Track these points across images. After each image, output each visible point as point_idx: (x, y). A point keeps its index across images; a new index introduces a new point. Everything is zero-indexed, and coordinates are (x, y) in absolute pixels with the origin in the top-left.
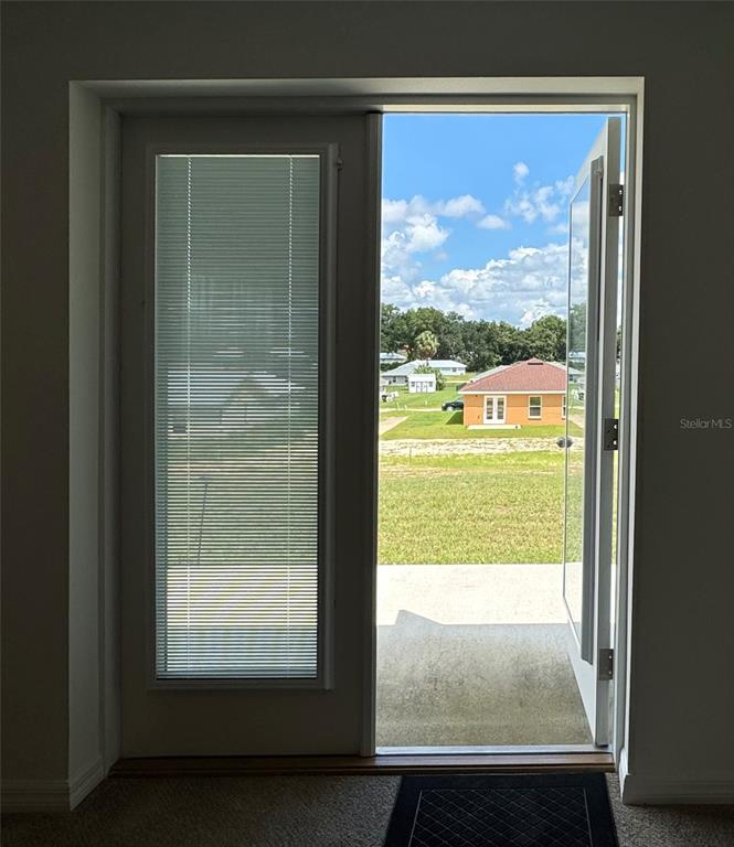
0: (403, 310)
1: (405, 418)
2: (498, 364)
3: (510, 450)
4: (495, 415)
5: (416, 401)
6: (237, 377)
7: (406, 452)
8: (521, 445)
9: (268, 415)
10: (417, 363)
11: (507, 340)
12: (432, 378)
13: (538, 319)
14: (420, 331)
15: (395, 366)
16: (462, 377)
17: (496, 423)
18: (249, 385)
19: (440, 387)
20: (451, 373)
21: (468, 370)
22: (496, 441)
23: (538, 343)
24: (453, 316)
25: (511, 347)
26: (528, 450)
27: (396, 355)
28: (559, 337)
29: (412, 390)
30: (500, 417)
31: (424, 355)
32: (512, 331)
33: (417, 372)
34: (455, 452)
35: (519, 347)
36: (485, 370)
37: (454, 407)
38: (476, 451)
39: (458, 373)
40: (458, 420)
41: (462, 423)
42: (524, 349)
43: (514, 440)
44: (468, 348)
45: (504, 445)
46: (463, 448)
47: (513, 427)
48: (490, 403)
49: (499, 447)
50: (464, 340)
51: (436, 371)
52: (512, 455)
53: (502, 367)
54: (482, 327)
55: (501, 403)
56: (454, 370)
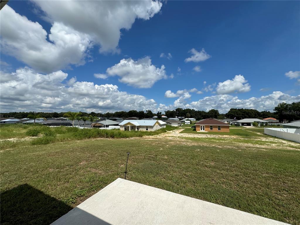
0: (184, 109)
1: (184, 129)
2: (202, 119)
3: (206, 137)
4: (203, 129)
5: (187, 125)
6: (156, 121)
7: (184, 136)
8: (209, 136)
9: (161, 128)
10: (186, 119)
11: (204, 114)
12: (189, 121)
13: (210, 110)
14: (187, 113)
15: (182, 119)
16: (195, 121)
17: (203, 131)
18: (157, 122)
19: (191, 123)
20: (193, 121)
21: (196, 120)
22: (203, 135)
23: (211, 115)
24: (193, 110)
25: (205, 116)
26: (210, 137)
27: (182, 117)
28: (215, 114)
29: (186, 124)
30: (204, 130)
31: (188, 117)
32: (205, 112)
33: (187, 120)
34: (195, 137)
35: (206, 116)
36: (199, 120)
37: (194, 127)
38: (199, 137)
39: (194, 120)
40: (195, 130)
41: (196, 131)
42: (208, 116)
43: (207, 135)
44: (196, 116)
45: (205, 136)
46: (196, 136)
47: (207, 132)
48: (201, 127)
49: (204, 136)
50: (195, 114)
51: (190, 120)
52: (207, 138)
53: (203, 120)
54: (199, 112)
55: (204, 127)
56: (193, 120)
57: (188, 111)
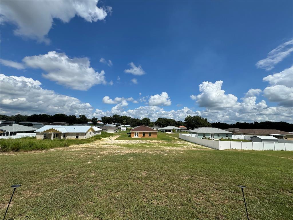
0: (121, 116)
1: (120, 136)
2: (137, 126)
3: (139, 143)
4: (136, 135)
5: (123, 132)
6: (90, 127)
7: (119, 143)
8: (141, 142)
9: (95, 134)
10: (123, 125)
11: (138, 122)
12: (125, 128)
13: (143, 118)
14: (123, 120)
15: (119, 126)
16: (130, 128)
17: (137, 137)
18: (91, 129)
19: (127, 130)
20: (128, 127)
21: (131, 127)
22: (137, 141)
23: (144, 122)
24: (129, 117)
26: (143, 143)
27: (119, 124)
28: (147, 122)
29: (122, 130)
30: (137, 136)
31: (124, 124)
32: (139, 120)
33: (123, 127)
34: (129, 143)
36: (134, 127)
37: (129, 134)
38: (133, 143)
39: (130, 127)
40: (130, 136)
41: (130, 137)
42: (141, 123)
44: (132, 123)
45: (138, 142)
46: (131, 142)
47: (140, 138)
48: (136, 133)
49: (137, 142)
50: (131, 121)
51: (126, 127)
52: (140, 144)
53: (138, 127)
54: (134, 119)
55: (137, 133)
56: (129, 127)
57: (125, 118)
